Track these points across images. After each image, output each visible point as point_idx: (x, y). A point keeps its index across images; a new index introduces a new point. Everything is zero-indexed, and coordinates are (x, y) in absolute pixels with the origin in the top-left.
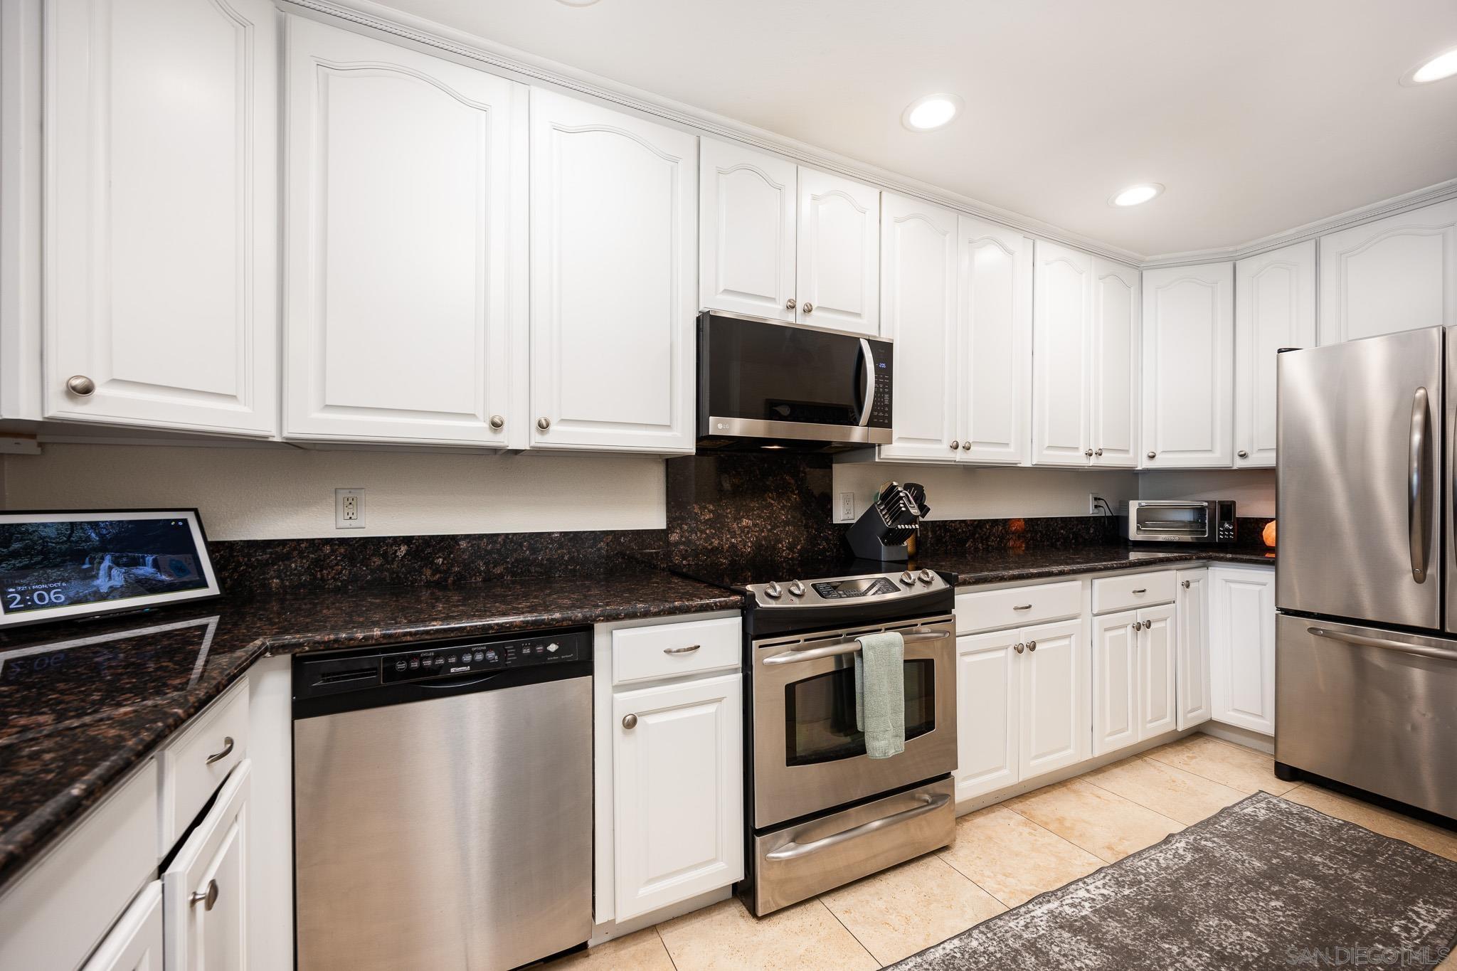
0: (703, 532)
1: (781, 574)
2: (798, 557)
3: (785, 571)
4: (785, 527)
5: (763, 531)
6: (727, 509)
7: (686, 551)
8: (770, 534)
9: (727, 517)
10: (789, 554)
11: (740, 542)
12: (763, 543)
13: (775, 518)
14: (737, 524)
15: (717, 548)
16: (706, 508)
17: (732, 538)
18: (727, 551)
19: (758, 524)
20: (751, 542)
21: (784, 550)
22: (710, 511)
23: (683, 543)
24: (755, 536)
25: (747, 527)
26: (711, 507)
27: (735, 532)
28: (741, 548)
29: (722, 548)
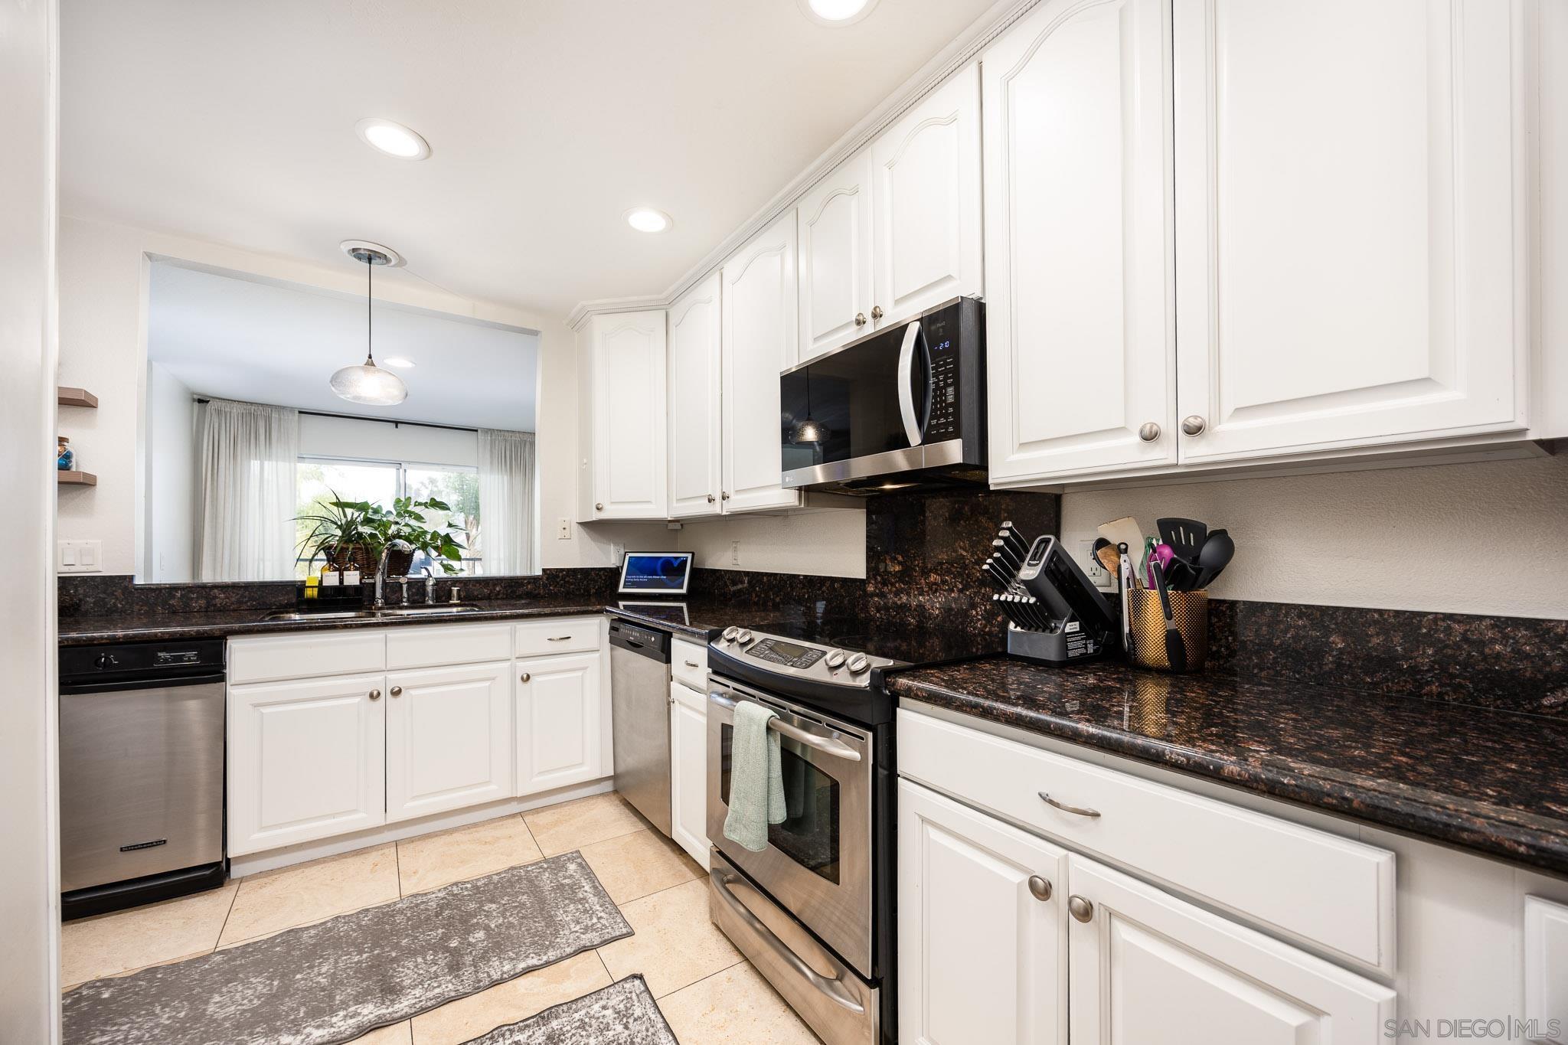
0: (893, 585)
1: (974, 650)
2: (999, 632)
3: (980, 647)
4: (981, 589)
5: (953, 591)
6: (915, 560)
7: (880, 603)
8: (961, 595)
9: (915, 571)
10: (985, 626)
11: (928, 601)
12: (953, 605)
13: (967, 575)
14: (925, 580)
15: (906, 605)
16: (896, 559)
17: (920, 595)
18: (915, 610)
19: (947, 581)
20: (939, 602)
21: (979, 620)
22: (899, 563)
23: (877, 595)
24: (944, 595)
25: (935, 584)
26: (900, 558)
27: (922, 588)
28: (929, 609)
29: (910, 606)
